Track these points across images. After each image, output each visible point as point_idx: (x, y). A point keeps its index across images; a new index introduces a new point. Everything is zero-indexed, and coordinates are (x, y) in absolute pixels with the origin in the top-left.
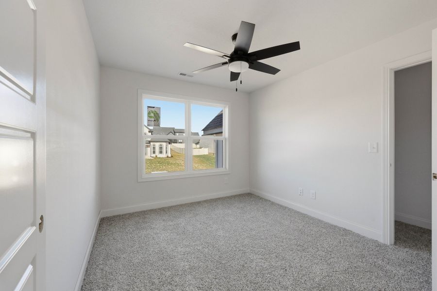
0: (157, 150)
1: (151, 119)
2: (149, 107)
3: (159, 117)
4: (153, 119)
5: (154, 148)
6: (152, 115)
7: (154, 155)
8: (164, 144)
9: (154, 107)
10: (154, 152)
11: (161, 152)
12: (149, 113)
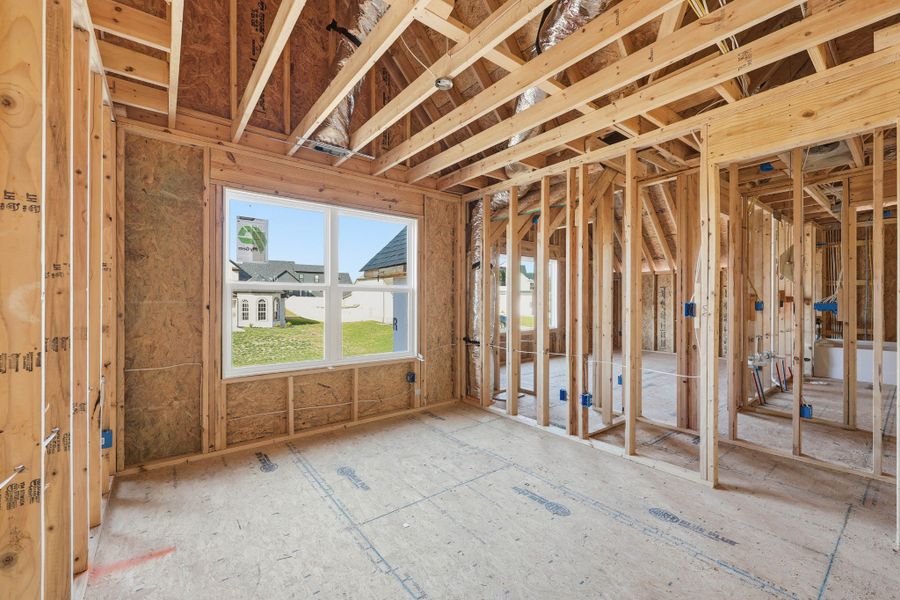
0: (253, 311)
1: (246, 246)
2: (241, 218)
3: (265, 241)
4: (251, 246)
5: (245, 307)
6: (249, 236)
7: (246, 324)
8: (269, 300)
9: (253, 219)
10: (245, 317)
11: (262, 316)
12: (242, 232)
